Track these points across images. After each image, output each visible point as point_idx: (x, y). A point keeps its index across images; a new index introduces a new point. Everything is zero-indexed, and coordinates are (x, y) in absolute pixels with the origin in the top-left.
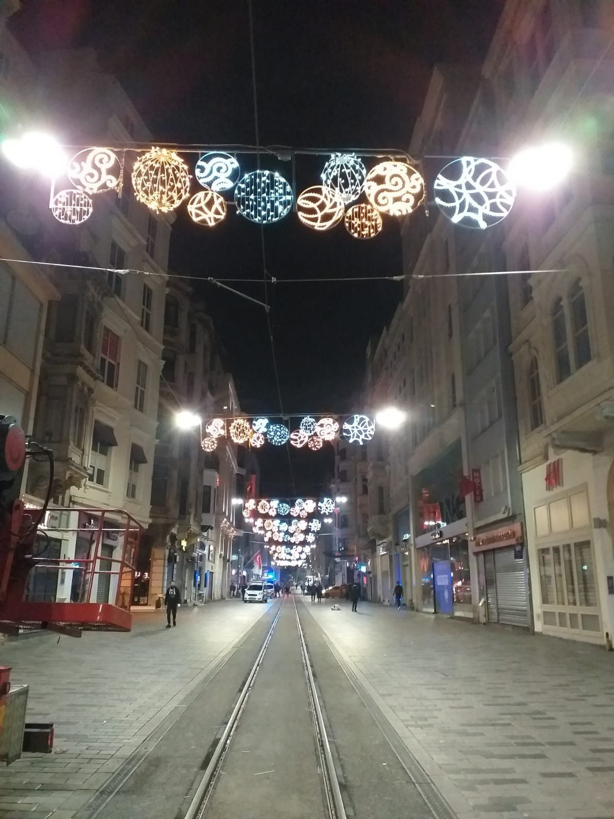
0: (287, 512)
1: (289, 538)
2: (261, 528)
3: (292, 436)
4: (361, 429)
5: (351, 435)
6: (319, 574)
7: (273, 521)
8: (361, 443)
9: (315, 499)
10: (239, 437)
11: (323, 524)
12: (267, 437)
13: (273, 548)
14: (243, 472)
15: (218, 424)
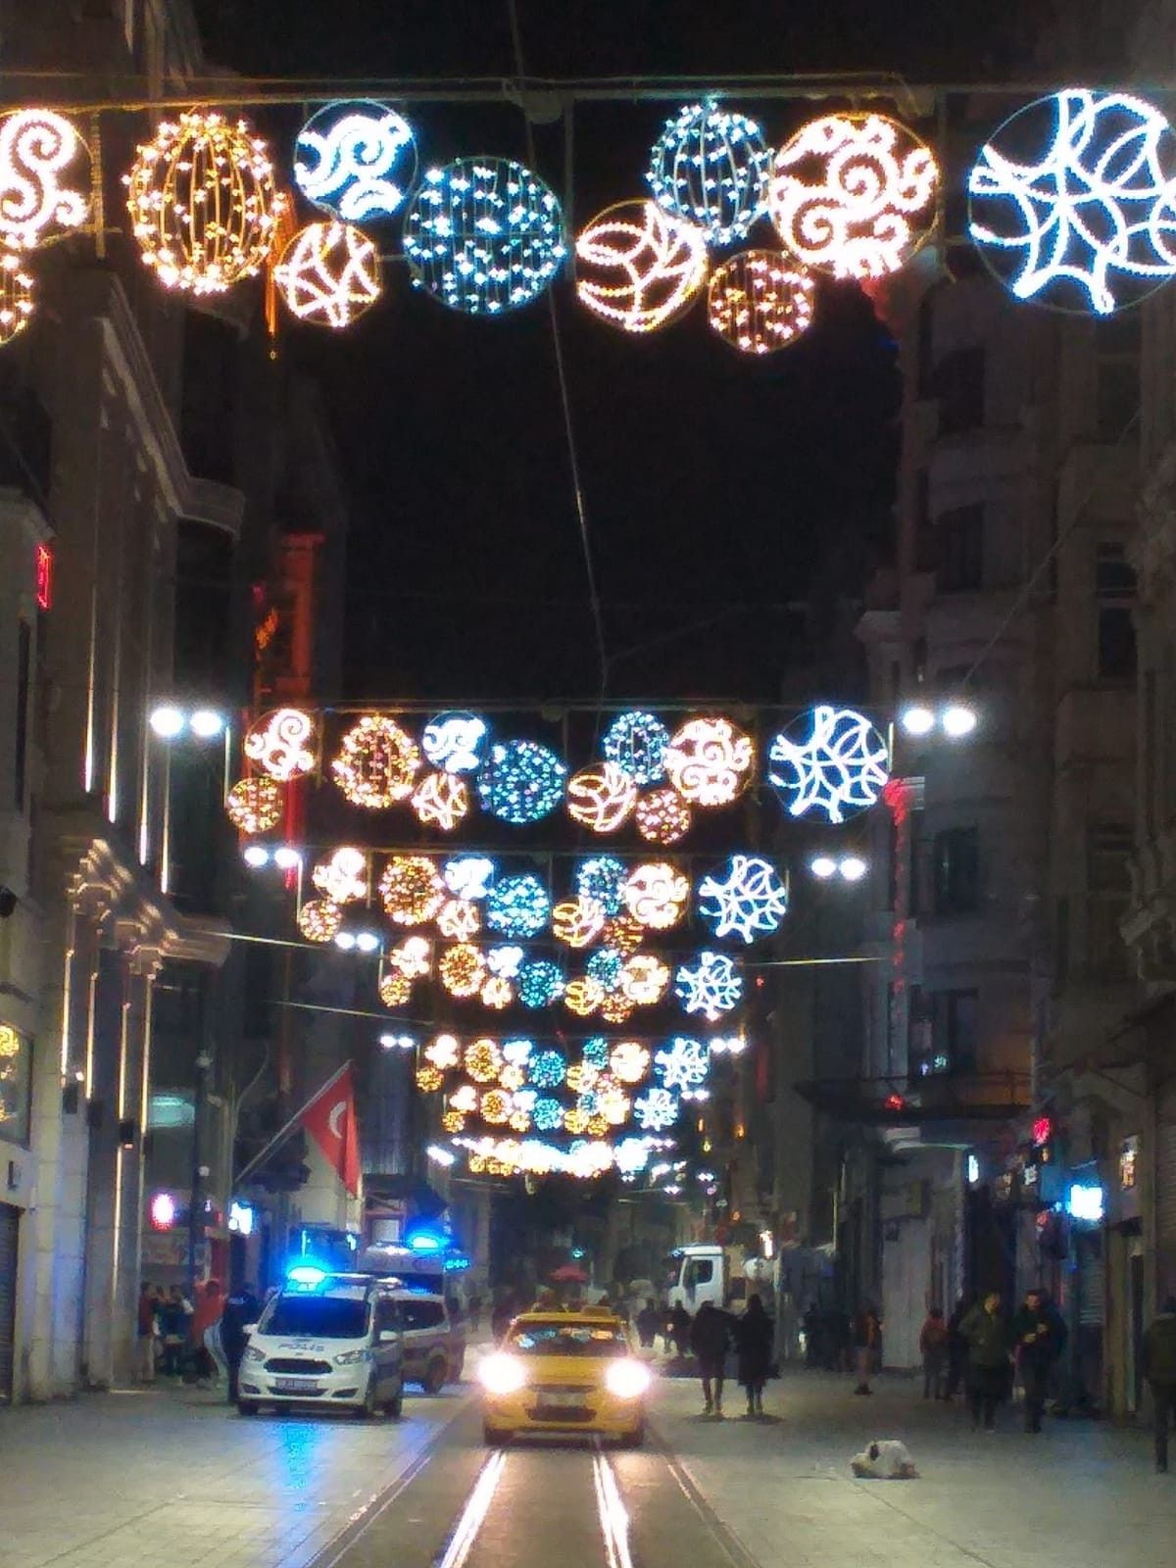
0: (545, 805)
1: (558, 988)
2: (357, 914)
3: (588, 248)
4: (1105, 192)
5: (1033, 239)
6: (766, 1237)
7: (440, 863)
8: (1103, 302)
9: (746, 711)
10: (198, 251)
11: (805, 895)
12: (399, 249)
13: (443, 1051)
14: (228, 512)
15: (36, 147)
